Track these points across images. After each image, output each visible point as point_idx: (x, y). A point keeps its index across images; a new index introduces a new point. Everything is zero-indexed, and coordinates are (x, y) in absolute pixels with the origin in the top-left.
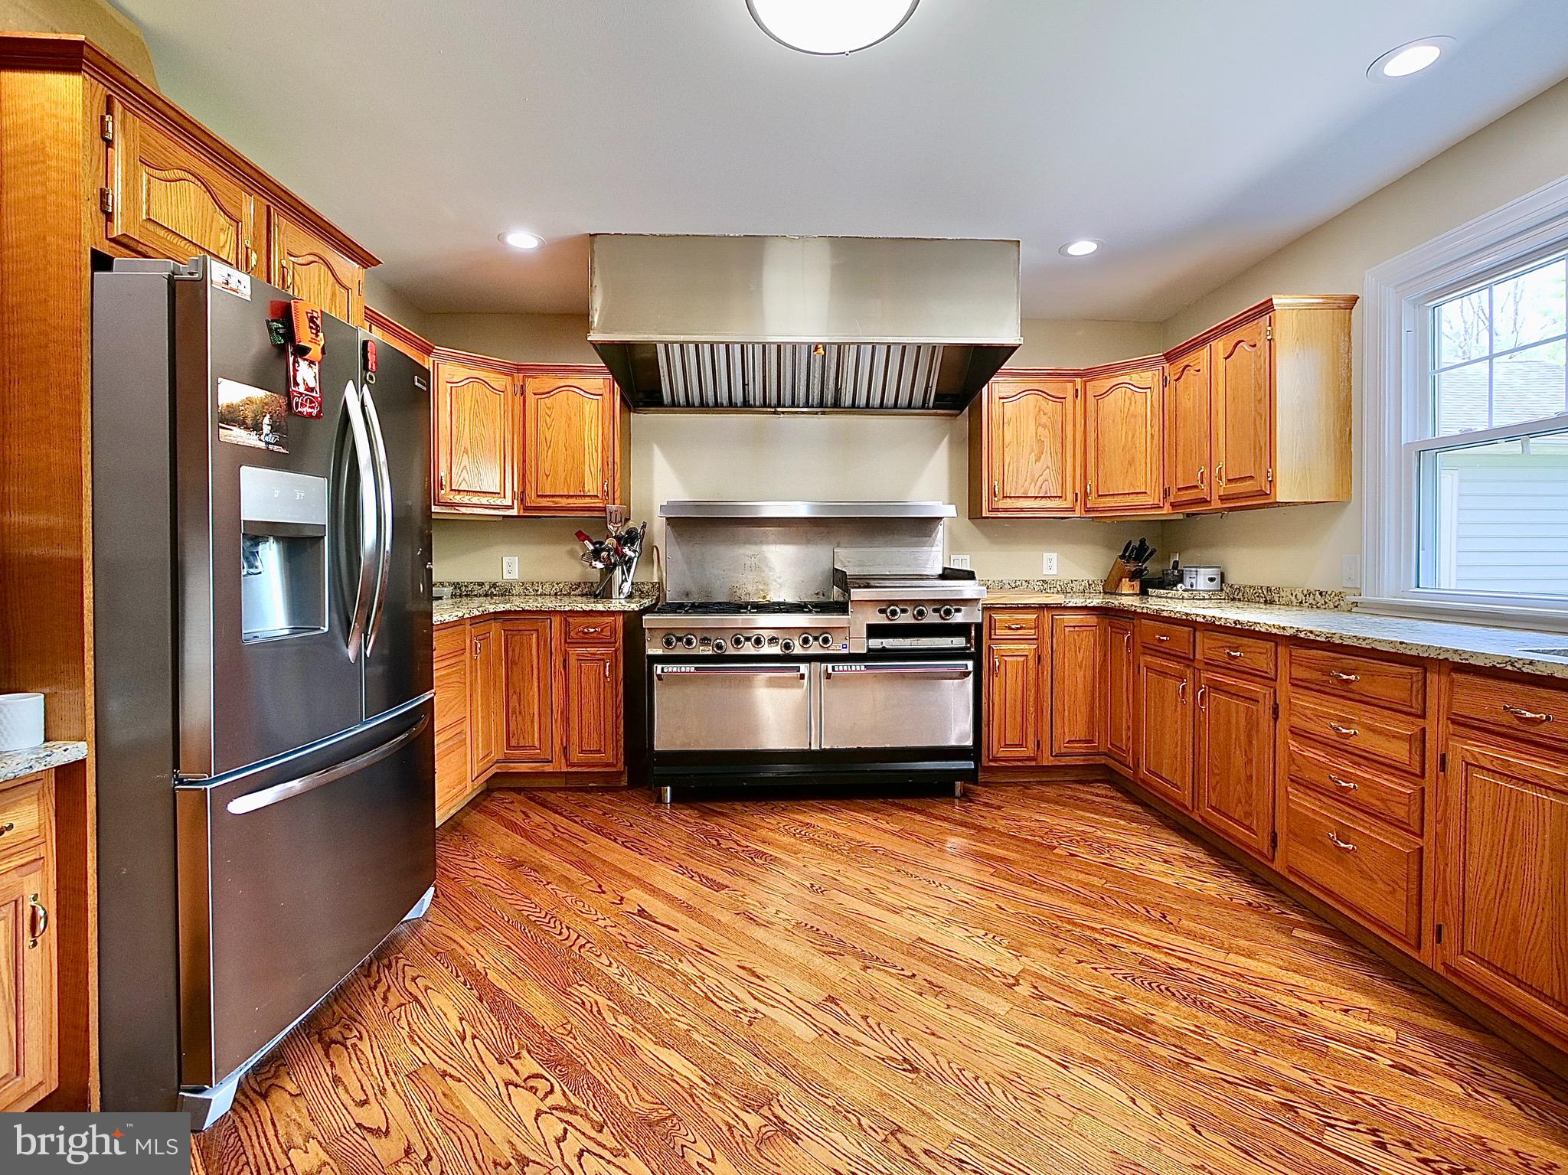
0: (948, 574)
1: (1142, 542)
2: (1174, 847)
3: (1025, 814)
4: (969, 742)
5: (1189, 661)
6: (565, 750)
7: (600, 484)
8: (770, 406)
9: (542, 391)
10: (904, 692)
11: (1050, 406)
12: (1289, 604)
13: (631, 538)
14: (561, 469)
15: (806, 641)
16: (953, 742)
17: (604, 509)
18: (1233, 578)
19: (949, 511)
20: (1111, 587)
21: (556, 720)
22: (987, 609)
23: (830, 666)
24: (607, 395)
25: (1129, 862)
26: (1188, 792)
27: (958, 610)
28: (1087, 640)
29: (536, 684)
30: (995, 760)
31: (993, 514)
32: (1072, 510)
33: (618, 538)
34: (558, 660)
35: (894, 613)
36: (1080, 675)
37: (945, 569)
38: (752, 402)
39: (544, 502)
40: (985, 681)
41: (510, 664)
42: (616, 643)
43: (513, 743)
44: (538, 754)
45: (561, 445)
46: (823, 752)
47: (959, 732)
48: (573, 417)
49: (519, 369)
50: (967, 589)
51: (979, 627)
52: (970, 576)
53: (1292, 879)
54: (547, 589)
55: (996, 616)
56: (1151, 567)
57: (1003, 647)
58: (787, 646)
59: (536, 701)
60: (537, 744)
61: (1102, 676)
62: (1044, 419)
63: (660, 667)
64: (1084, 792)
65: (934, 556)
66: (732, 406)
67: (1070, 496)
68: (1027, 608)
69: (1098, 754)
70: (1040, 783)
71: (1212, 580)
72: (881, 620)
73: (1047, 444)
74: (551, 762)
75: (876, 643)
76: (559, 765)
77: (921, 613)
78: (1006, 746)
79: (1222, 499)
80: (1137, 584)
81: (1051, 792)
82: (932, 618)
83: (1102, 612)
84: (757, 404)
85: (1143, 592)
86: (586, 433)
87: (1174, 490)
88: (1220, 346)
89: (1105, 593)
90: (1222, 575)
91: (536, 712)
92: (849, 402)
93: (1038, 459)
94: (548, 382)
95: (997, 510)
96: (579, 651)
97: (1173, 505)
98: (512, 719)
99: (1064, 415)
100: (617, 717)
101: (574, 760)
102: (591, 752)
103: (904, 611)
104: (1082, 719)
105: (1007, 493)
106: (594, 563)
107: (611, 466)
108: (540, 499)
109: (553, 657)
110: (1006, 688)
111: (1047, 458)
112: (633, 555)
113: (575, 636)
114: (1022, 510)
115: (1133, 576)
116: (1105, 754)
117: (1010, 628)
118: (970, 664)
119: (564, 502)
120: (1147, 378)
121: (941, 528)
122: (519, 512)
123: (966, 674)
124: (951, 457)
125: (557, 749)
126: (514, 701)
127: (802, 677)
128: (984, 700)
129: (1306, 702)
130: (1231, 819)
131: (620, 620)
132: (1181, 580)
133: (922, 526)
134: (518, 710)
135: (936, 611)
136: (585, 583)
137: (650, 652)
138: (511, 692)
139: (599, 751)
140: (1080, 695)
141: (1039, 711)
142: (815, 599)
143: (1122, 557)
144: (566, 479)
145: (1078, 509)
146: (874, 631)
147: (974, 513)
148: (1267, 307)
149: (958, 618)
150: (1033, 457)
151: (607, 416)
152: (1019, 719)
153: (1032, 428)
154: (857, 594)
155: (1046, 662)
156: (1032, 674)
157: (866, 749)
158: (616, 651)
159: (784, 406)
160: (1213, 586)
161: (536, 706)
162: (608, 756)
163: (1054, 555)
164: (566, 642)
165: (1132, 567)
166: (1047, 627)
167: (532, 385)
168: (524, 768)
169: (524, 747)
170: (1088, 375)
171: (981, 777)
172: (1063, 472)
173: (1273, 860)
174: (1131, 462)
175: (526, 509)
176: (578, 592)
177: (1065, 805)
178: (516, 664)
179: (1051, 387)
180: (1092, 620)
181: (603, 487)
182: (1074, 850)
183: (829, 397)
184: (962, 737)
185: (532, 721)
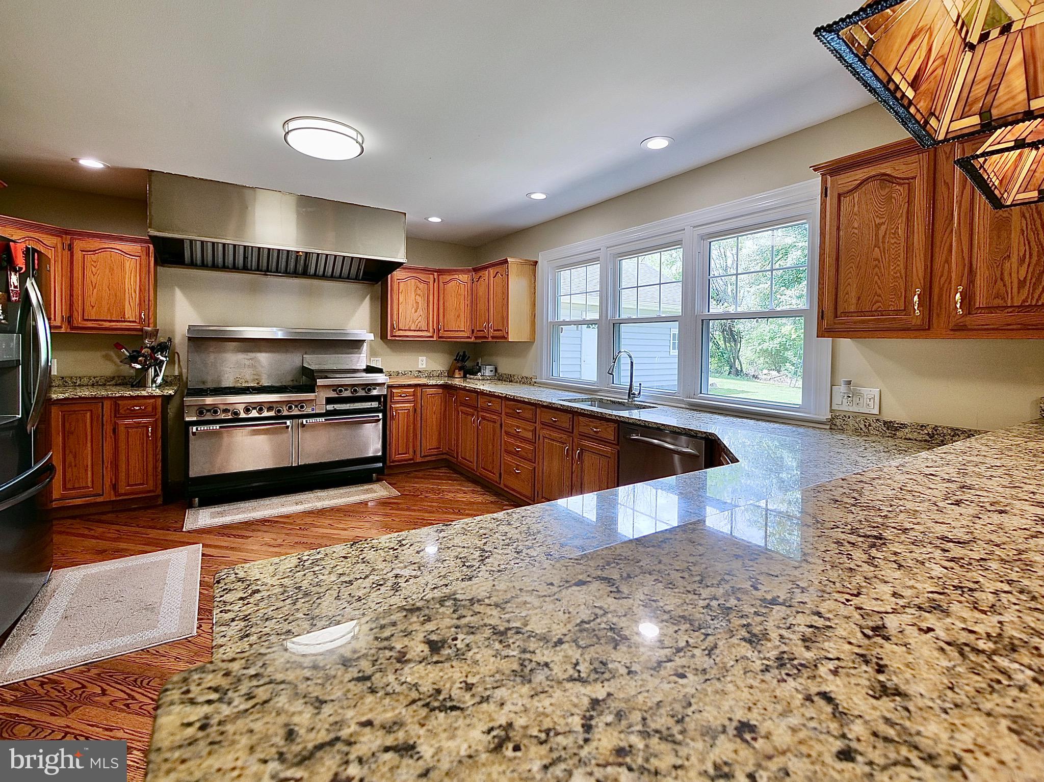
0: (370, 370)
1: (464, 352)
2: (469, 487)
3: (407, 485)
4: (380, 454)
5: (475, 408)
6: (114, 487)
7: (137, 314)
8: (261, 271)
9: (89, 249)
10: (344, 431)
11: (421, 286)
12: (517, 382)
13: (163, 348)
14: (104, 303)
15: (290, 408)
16: (371, 454)
17: (141, 330)
18: (500, 371)
19: (371, 337)
20: (451, 375)
21: (106, 468)
22: (390, 387)
23: (304, 421)
24: (144, 257)
25: (450, 496)
26: (475, 464)
27: (375, 389)
28: (437, 401)
29: (89, 445)
30: (394, 462)
31: (393, 338)
32: (432, 337)
33: (152, 348)
34: (108, 428)
35: (341, 391)
36: (434, 417)
37: (367, 366)
38: (249, 267)
39: (90, 324)
40: (388, 423)
41: (66, 435)
42: (156, 415)
43: (69, 486)
44: (90, 491)
45: (105, 287)
46: (299, 467)
47: (374, 448)
48: (115, 268)
49: (67, 233)
50: (380, 378)
51: (385, 396)
52: (380, 371)
53: (505, 489)
54: (85, 381)
55: (394, 391)
56: (468, 364)
57: (398, 405)
58: (279, 411)
59: (89, 457)
60: (90, 484)
61: (444, 417)
62: (419, 292)
63: (194, 428)
64: (436, 473)
65: (361, 360)
66: (235, 268)
67: (431, 330)
68: (410, 386)
69: (443, 454)
70: (415, 471)
71: (491, 371)
72: (333, 395)
73: (420, 303)
74: (103, 495)
75: (330, 407)
76: (109, 496)
77: (355, 391)
78: (399, 454)
79: (493, 337)
80: (462, 373)
81: (420, 474)
82: (362, 393)
83: (444, 387)
84: (253, 268)
85: (465, 377)
86: (127, 281)
87: (475, 331)
88: (492, 271)
89: (448, 376)
90: (496, 369)
91: (89, 464)
92: (312, 271)
93: (416, 311)
94: (95, 244)
95: (395, 336)
96: (126, 421)
97: (476, 338)
98: (69, 470)
99: (429, 290)
100: (156, 462)
101: (122, 491)
102: (136, 485)
103: (346, 390)
104: (435, 437)
105: (401, 327)
106: (133, 365)
107: (147, 302)
108: (85, 322)
109: (105, 427)
110: (399, 426)
111: (420, 312)
112: (164, 359)
113: (124, 413)
114: (407, 336)
115: (460, 369)
116: (445, 454)
117: (401, 396)
118: (380, 415)
119: (107, 324)
120: (464, 277)
121: (365, 344)
122: (66, 329)
123: (379, 420)
124: (371, 305)
125: (107, 486)
126: (70, 458)
127: (288, 427)
128: (388, 433)
129: (509, 421)
130: (488, 471)
131: (159, 401)
132: (480, 371)
133: (355, 345)
134: (73, 464)
135: (363, 389)
136: (119, 377)
137: (187, 419)
138: (67, 452)
139: (142, 484)
140: (435, 427)
141: (415, 435)
142: (291, 383)
143: (455, 360)
144: (109, 309)
145: (435, 336)
146: (329, 401)
147: (383, 336)
148: (506, 262)
149: (375, 392)
150: (413, 310)
151: (144, 270)
152: (405, 440)
153: (413, 296)
154: (320, 382)
155: (419, 411)
156: (411, 418)
157: (325, 463)
158: (156, 421)
159: (271, 272)
160: (492, 374)
161: (89, 460)
162: (150, 485)
163: (424, 358)
164: (115, 416)
165: (459, 365)
166: (419, 394)
167: (79, 245)
168: (78, 502)
169: (79, 488)
170: (440, 272)
171: (386, 472)
172: (428, 318)
173: (500, 484)
174: (458, 316)
175: (73, 328)
176: (113, 382)
177: (426, 478)
178: (72, 433)
179: (422, 276)
180: (440, 391)
181: (140, 315)
182: (427, 495)
183: (300, 269)
184: (377, 451)
185: (86, 470)
